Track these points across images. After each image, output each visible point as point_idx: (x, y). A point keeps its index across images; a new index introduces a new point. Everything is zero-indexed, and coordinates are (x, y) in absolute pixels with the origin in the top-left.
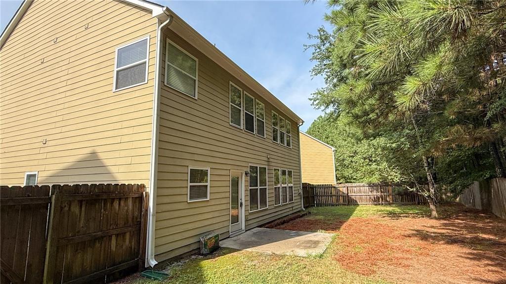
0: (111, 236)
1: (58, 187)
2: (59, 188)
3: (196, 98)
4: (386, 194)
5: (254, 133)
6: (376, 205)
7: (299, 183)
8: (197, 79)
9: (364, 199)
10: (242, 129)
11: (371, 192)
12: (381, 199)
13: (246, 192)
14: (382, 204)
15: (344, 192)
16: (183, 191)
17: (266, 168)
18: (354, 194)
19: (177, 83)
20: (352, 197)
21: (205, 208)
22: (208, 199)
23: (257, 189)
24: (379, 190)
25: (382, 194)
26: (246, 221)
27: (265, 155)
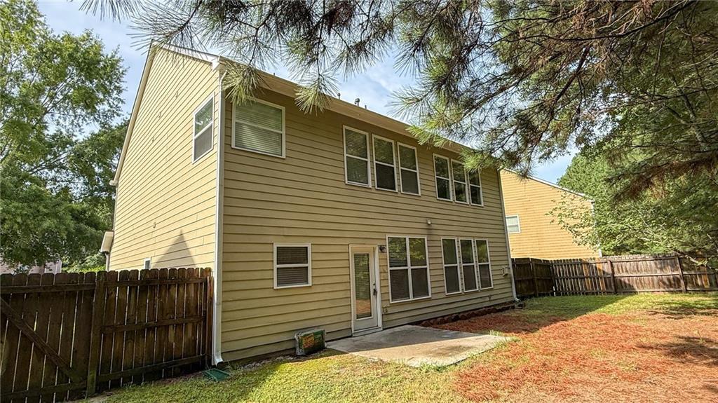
0: (167, 327)
1: (103, 274)
2: (105, 275)
3: (284, 156)
4: (693, 273)
5: (397, 191)
6: (672, 292)
7: (505, 258)
8: (284, 132)
9: (647, 282)
10: (370, 187)
11: (661, 269)
12: (682, 282)
13: (382, 274)
14: (687, 291)
15: (606, 271)
16: (267, 275)
17: (424, 239)
18: (625, 274)
19: (253, 142)
20: (622, 279)
21: (306, 296)
22: (311, 285)
23: (407, 270)
24: (678, 265)
25: (685, 273)
26: (385, 314)
27: (422, 220)
